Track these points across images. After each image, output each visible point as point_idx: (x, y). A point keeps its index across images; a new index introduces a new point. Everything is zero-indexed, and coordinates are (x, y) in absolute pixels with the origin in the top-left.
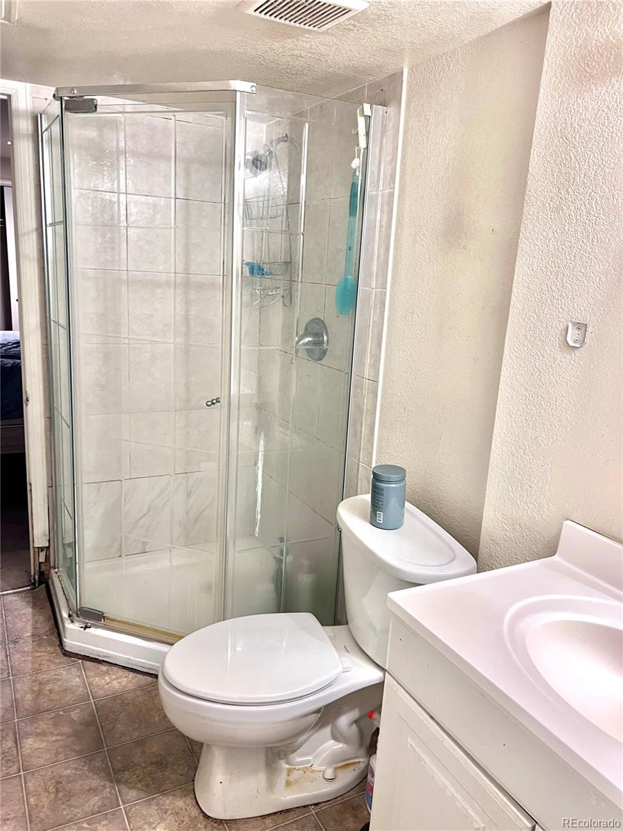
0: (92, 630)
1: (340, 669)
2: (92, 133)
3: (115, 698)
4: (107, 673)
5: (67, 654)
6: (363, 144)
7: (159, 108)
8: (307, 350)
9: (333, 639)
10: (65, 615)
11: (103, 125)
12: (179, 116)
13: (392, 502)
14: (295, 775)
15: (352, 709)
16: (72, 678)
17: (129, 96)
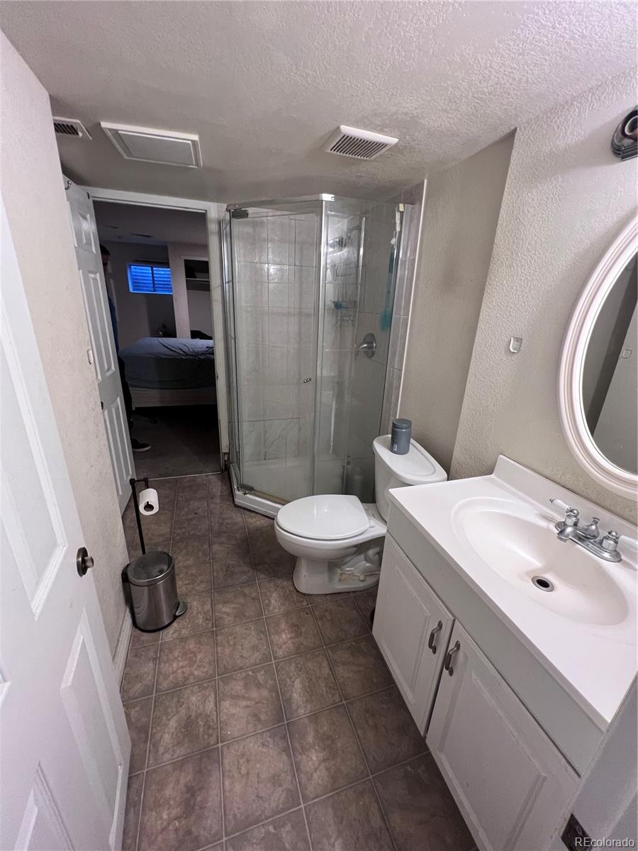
0: (248, 495)
1: (368, 526)
2: (249, 230)
3: (257, 530)
4: (255, 517)
5: (236, 506)
6: (398, 229)
7: (286, 213)
8: (365, 352)
9: (366, 510)
10: (236, 487)
11: (256, 225)
12: (298, 217)
13: (403, 440)
14: (344, 577)
15: (376, 547)
16: (238, 517)
17: (269, 206)
